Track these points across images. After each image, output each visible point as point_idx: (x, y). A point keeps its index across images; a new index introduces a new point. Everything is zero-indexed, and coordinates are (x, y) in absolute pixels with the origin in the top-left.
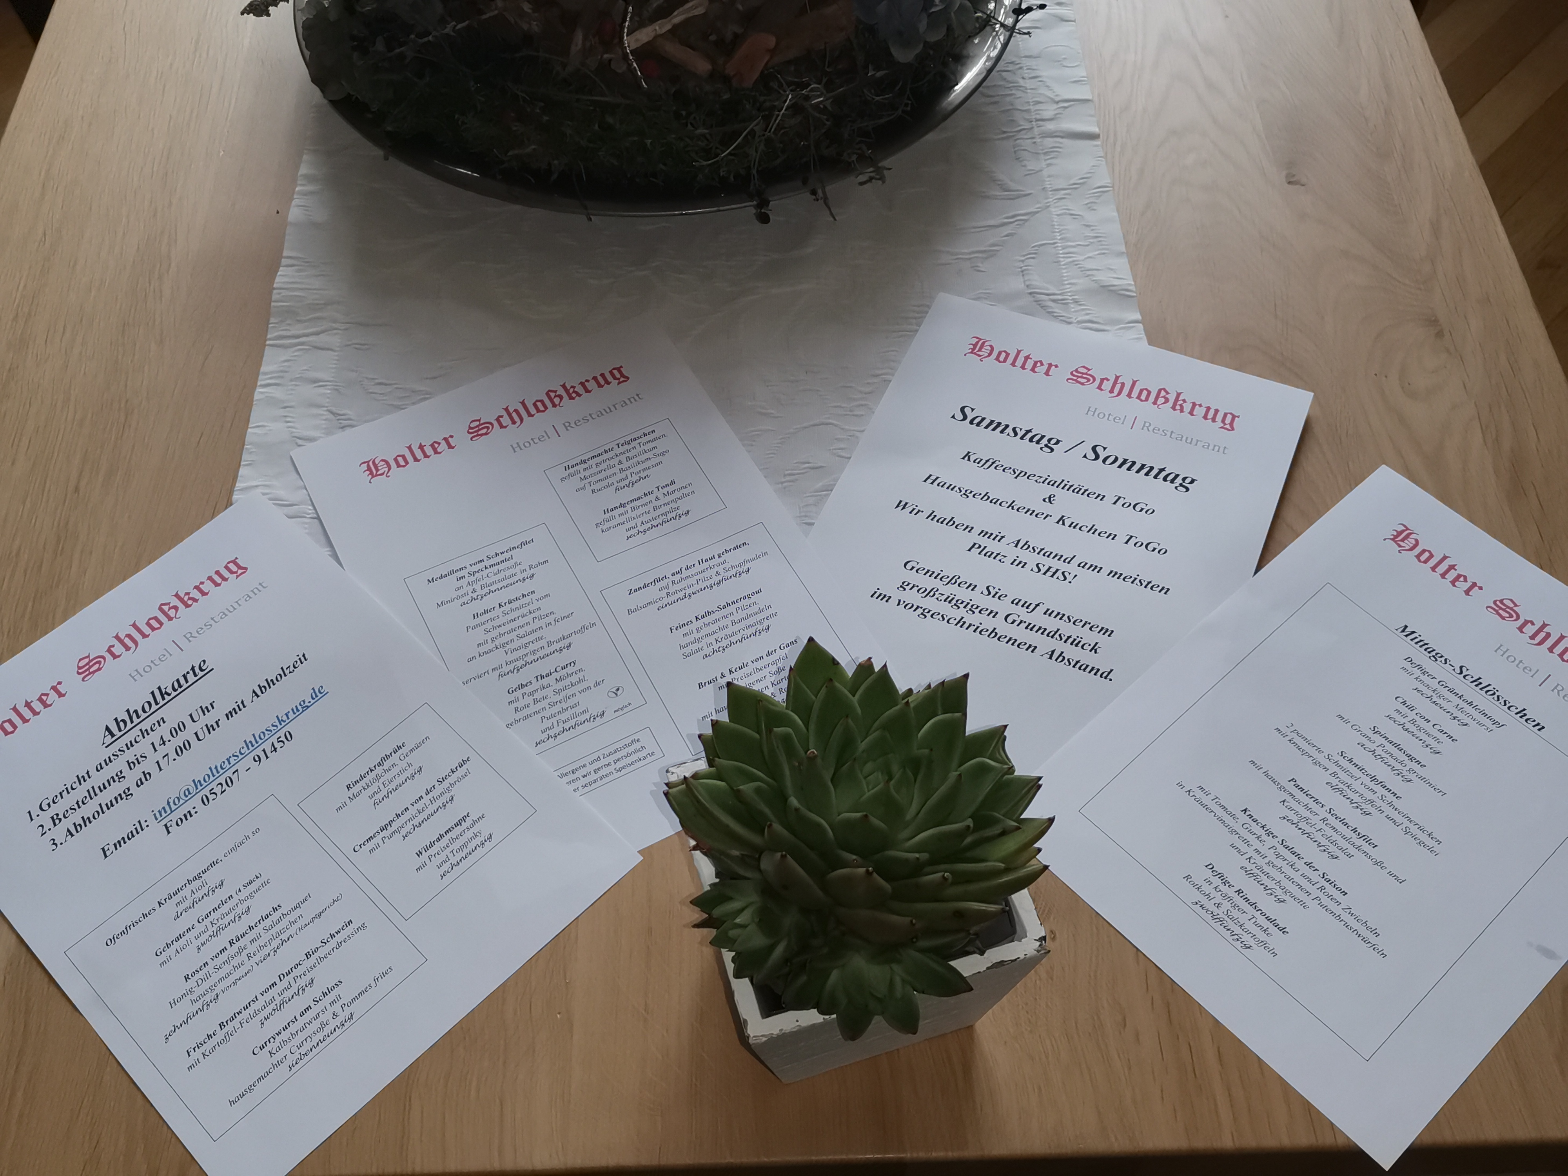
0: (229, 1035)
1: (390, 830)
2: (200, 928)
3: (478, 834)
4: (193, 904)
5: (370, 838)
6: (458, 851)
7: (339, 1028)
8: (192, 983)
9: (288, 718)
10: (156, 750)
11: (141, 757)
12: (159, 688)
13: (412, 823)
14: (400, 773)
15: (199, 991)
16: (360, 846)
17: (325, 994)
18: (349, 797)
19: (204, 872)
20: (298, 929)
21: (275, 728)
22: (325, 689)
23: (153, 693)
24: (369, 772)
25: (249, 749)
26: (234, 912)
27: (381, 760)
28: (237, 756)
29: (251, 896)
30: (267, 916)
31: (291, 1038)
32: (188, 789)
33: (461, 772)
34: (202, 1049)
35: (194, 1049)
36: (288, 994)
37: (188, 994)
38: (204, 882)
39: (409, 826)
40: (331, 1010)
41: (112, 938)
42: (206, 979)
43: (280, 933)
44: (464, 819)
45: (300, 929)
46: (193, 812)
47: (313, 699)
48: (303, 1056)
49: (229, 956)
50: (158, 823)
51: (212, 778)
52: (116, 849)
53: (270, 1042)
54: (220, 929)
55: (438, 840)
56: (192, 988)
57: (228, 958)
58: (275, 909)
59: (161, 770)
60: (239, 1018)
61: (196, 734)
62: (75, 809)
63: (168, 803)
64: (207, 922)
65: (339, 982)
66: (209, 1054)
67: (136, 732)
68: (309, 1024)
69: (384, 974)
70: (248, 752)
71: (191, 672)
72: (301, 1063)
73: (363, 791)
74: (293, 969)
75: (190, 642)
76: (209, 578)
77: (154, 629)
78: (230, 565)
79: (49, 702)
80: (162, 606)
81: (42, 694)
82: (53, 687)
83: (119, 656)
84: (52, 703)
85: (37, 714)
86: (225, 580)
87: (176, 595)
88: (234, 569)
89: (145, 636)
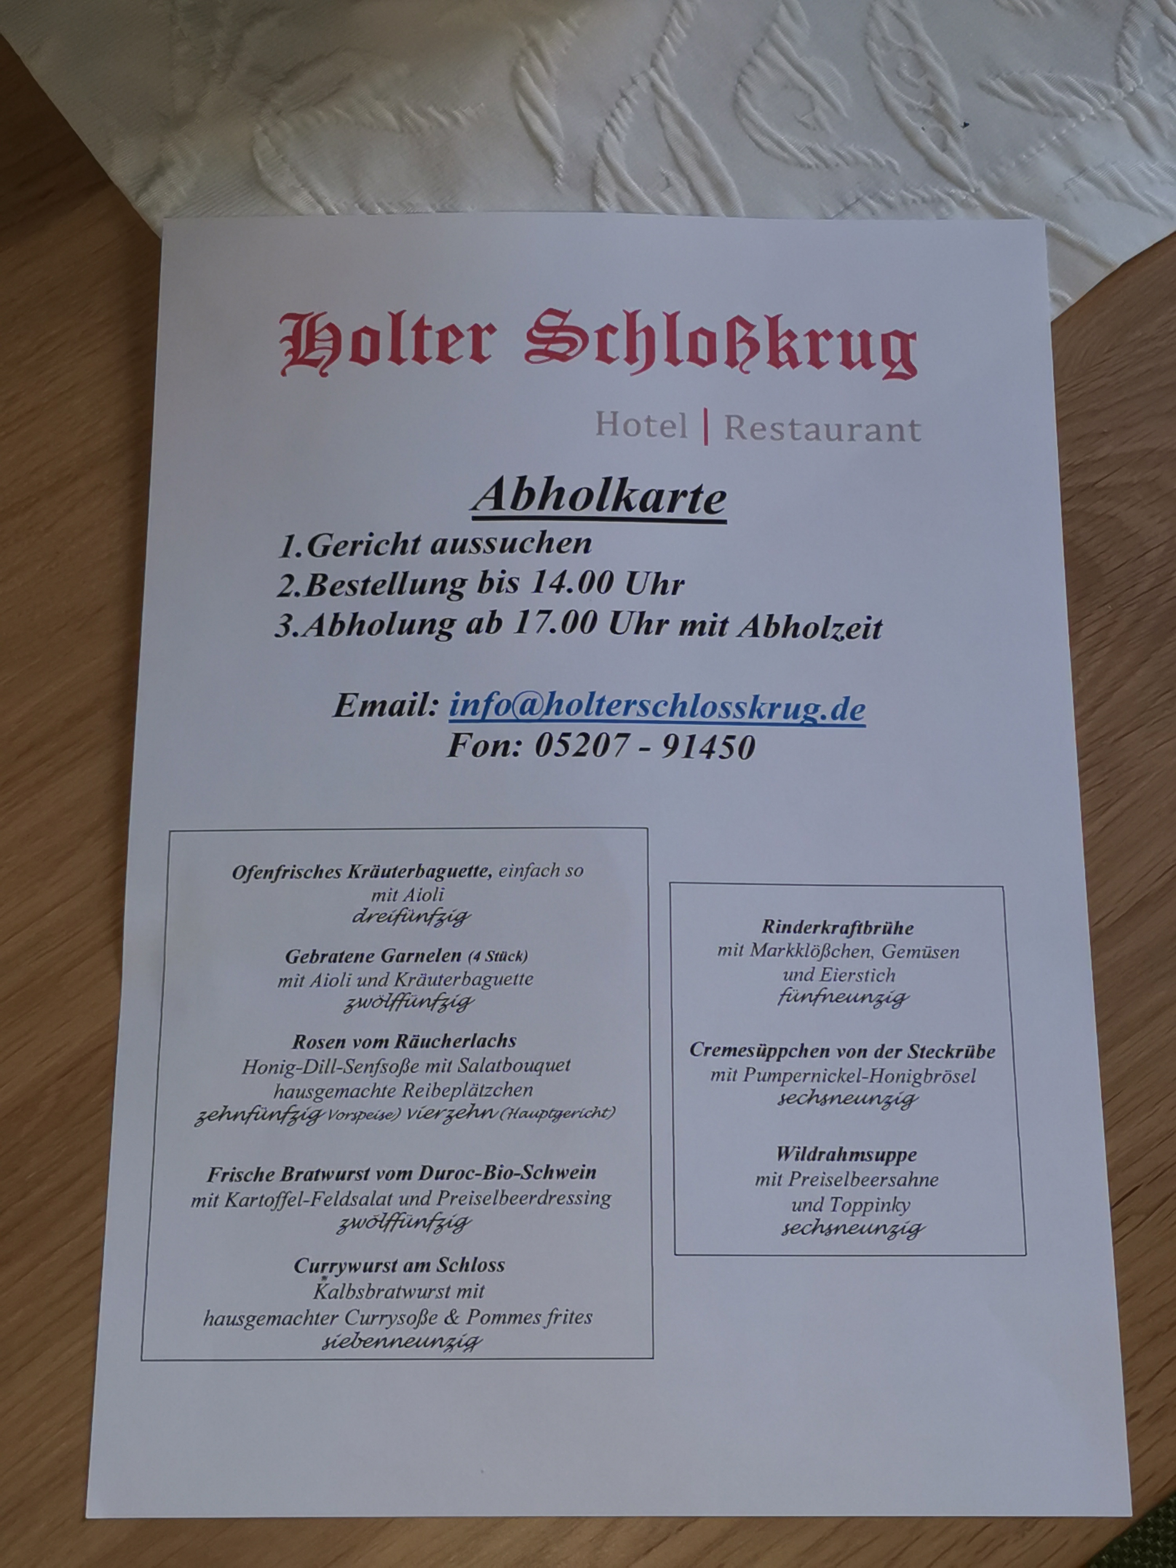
0: (286, 1199)
1: (773, 1066)
2: (377, 968)
3: (900, 1206)
4: (398, 916)
5: (729, 1051)
6: (847, 1206)
7: (441, 1346)
8: (299, 1056)
9: (770, 716)
10: (538, 590)
11: (511, 582)
12: (624, 481)
13: (815, 1085)
14: (864, 977)
15: (299, 1081)
16: (707, 1049)
17: (464, 1266)
18: (755, 944)
19: (452, 873)
20: (510, 1111)
21: (738, 714)
22: (864, 717)
23: (608, 480)
24: (819, 929)
25: (672, 714)
26: (443, 987)
27: (854, 925)
28: (646, 711)
29: (485, 982)
30: (483, 1043)
31: (364, 1294)
32: (534, 702)
33: (961, 1065)
34: (235, 1186)
35: (225, 1174)
36: (415, 1212)
37: (281, 1072)
38: (440, 890)
39: (804, 1088)
40: (454, 1302)
41: (248, 868)
42: (323, 1070)
43: (479, 1091)
44: (900, 1157)
45: (513, 1113)
46: (512, 748)
47: (834, 717)
48: (357, 1341)
49: (382, 1062)
50: (451, 721)
51: (581, 715)
52: (361, 714)
53: (331, 1271)
54: (402, 1000)
55: (831, 1157)
56: (293, 1066)
57: (378, 1064)
58: (502, 1041)
59: (521, 630)
60: (320, 1184)
61: (617, 614)
62: (354, 590)
63: (489, 700)
64: (395, 968)
65: (500, 1265)
66: (237, 1204)
67: (533, 529)
68: (405, 1295)
69: (573, 1318)
70: (667, 718)
71: (690, 496)
72: (348, 1352)
73: (784, 952)
74: (453, 1175)
75: (729, 436)
76: (846, 336)
77: (694, 357)
78: (895, 342)
79: (452, 352)
80: (737, 325)
81: (453, 328)
82: (476, 330)
83: (609, 360)
84: (455, 357)
85: (420, 357)
86: (867, 363)
87: (773, 322)
88: (896, 355)
89: (672, 358)
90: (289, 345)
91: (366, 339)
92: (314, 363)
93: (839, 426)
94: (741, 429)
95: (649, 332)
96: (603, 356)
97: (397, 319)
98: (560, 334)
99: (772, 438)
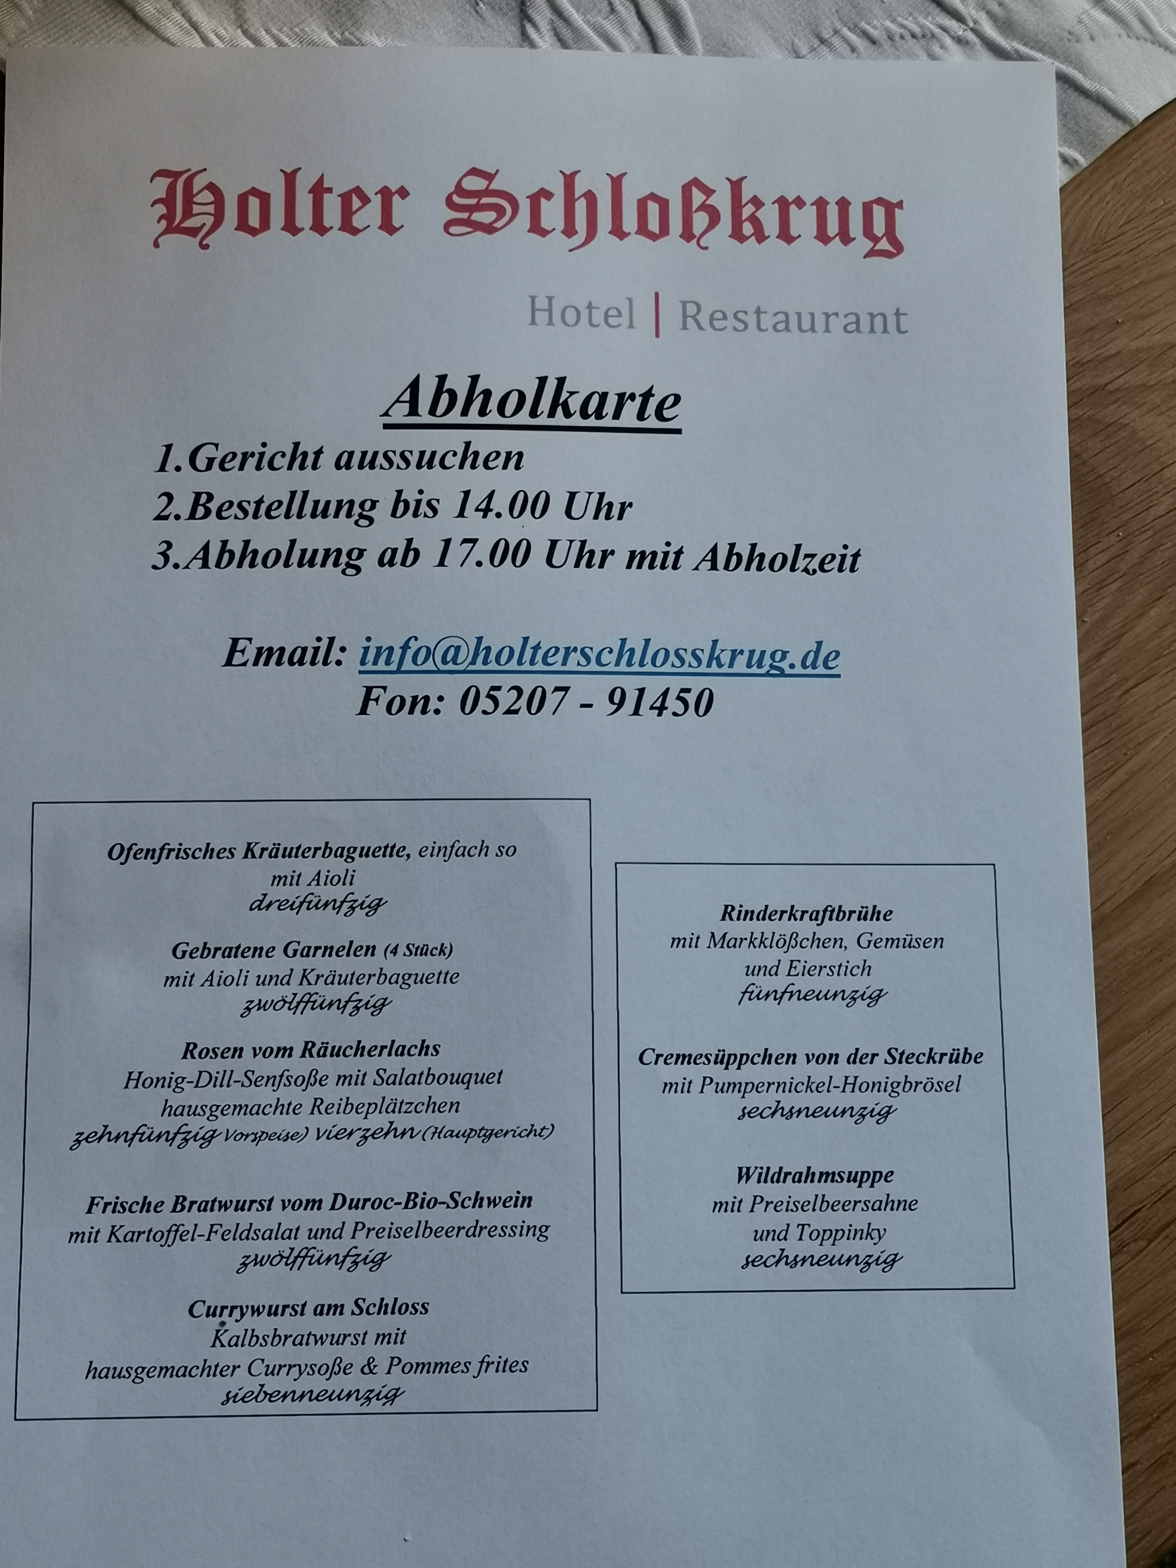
0: (176, 1233)
1: (733, 1074)
2: (279, 964)
3: (875, 1234)
4: (302, 903)
5: (684, 1058)
6: (815, 1234)
7: (357, 1399)
8: (189, 1068)
9: (731, 665)
10: (461, 514)
11: (429, 504)
12: (561, 381)
13: (780, 1096)
14: (836, 971)
15: (190, 1096)
16: (658, 1056)
17: (383, 1308)
18: (713, 934)
19: (365, 853)
20: (433, 1130)
21: (694, 663)
22: (840, 665)
23: (543, 381)
24: (786, 916)
25: (618, 664)
26: (355, 987)
27: (825, 911)
28: (588, 660)
29: (404, 980)
30: (402, 1051)
31: (269, 1340)
32: (458, 649)
33: (945, 1071)
34: (118, 1219)
35: (107, 1204)
36: (327, 1247)
37: (169, 1086)
38: (350, 873)
39: (765, 1100)
40: (371, 1349)
41: (127, 846)
42: (218, 1083)
43: (397, 1107)
44: (876, 1177)
45: (438, 1132)
46: (433, 704)
47: (804, 666)
48: (262, 1395)
49: (286, 1073)
50: (361, 672)
51: (513, 665)
52: (256, 663)
53: (230, 1315)
54: (309, 1002)
55: (798, 1178)
56: (183, 1079)
57: (282, 1076)
58: (424, 1049)
59: (441, 563)
60: (215, 1217)
61: (554, 543)
62: (246, 513)
63: (405, 647)
64: (299, 964)
65: (423, 1306)
66: (121, 1239)
67: (455, 440)
68: (316, 1342)
69: (507, 1366)
70: (611, 668)
71: (639, 400)
72: (251, 1407)
73: (746, 943)
74: (369, 1204)
75: (685, 327)
76: (821, 204)
77: (643, 229)
78: (879, 213)
79: (357, 221)
80: (694, 189)
81: (358, 191)
82: (386, 194)
83: (544, 233)
84: (361, 228)
85: (319, 227)
86: (845, 238)
87: (736, 186)
88: (879, 229)
89: (618, 231)
90: (161, 209)
91: (254, 203)
92: (193, 232)
93: (812, 315)
94: (697, 317)
95: (590, 197)
96: (536, 228)
97: (290, 178)
98: (485, 200)
99: (735, 329)
